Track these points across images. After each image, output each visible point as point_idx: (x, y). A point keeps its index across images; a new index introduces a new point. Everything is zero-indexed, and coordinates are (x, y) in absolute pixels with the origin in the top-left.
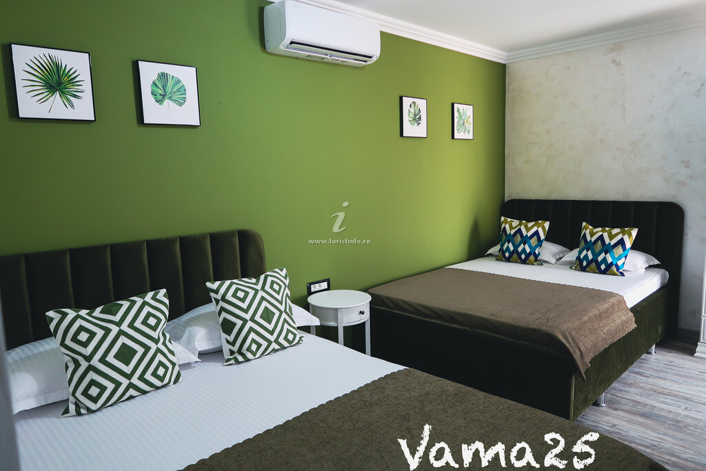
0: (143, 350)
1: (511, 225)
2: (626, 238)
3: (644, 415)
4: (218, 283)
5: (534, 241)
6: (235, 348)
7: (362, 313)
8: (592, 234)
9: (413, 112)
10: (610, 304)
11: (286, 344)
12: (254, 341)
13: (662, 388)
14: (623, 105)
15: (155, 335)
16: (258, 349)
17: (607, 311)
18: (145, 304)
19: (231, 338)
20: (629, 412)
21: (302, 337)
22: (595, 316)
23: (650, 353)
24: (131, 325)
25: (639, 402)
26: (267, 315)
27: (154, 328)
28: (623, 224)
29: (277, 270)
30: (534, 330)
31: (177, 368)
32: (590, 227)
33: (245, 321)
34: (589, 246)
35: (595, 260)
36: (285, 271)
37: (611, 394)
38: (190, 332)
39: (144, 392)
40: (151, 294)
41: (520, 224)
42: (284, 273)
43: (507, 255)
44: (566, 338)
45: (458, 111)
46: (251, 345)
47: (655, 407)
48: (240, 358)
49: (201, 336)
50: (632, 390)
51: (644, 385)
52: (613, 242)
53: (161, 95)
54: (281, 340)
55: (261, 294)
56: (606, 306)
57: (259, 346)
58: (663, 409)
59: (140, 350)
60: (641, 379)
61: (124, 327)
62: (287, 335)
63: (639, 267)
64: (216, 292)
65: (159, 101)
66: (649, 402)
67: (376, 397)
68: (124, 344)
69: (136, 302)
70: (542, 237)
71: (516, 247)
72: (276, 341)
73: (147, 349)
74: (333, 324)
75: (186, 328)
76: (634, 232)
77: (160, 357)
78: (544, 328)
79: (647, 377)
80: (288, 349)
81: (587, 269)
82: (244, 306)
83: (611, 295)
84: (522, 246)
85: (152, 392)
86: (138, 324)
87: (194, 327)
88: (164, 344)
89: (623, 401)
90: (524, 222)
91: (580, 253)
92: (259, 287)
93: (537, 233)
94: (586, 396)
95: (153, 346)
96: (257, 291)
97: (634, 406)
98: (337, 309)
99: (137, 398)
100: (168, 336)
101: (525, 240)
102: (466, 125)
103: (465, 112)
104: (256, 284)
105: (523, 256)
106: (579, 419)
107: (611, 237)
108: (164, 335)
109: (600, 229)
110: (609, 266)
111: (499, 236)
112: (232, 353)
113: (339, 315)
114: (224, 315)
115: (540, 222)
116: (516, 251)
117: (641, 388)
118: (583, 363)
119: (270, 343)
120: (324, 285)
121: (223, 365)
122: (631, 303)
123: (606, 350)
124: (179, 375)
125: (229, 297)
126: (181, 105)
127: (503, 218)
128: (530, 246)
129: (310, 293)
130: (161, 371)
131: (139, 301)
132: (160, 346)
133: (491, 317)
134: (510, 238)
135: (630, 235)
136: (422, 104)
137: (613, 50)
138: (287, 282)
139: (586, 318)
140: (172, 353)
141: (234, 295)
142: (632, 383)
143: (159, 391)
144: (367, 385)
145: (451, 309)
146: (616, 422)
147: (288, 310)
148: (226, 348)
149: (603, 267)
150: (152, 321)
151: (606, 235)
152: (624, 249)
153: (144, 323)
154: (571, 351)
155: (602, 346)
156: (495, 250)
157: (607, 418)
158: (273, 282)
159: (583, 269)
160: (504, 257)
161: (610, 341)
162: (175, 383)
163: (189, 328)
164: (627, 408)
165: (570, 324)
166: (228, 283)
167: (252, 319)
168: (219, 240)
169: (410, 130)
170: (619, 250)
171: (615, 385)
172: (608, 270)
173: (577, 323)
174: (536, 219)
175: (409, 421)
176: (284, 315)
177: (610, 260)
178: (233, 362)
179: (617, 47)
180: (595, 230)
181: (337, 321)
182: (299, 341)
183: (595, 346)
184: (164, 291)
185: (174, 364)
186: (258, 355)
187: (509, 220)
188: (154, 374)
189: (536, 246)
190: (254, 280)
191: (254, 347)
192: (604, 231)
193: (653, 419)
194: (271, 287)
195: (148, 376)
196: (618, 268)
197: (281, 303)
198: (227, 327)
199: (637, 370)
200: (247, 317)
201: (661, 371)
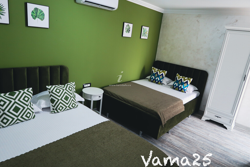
0: (23, 108)
1: (155, 70)
2: (189, 81)
3: (180, 137)
4: (50, 86)
5: (161, 77)
6: (55, 108)
7: (100, 97)
8: (179, 78)
9: (127, 28)
10: (178, 103)
11: (72, 107)
12: (61, 106)
13: (188, 129)
14: (197, 36)
15: (27, 103)
16: (62, 109)
17: (176, 105)
18: (24, 93)
19: (54, 105)
20: (177, 136)
21: (78, 105)
22: (172, 107)
23: (189, 117)
24: (19, 100)
25: (180, 133)
26: (66, 98)
27: (27, 101)
28: (189, 76)
29: (71, 83)
30: (152, 110)
31: (34, 114)
32: (179, 75)
33: (59, 100)
34: (177, 82)
35: (178, 86)
36: (74, 83)
37: (173, 130)
38: (40, 101)
39: (22, 121)
40: (26, 89)
41: (158, 71)
42: (74, 84)
43: (152, 80)
44: (161, 114)
45: (144, 29)
46: (60, 107)
47: (184, 135)
48: (56, 112)
49: (43, 103)
50: (180, 129)
51: (183, 127)
52: (184, 82)
53: (35, 16)
54: (70, 106)
55: (65, 91)
56: (176, 104)
57: (63, 108)
58: (186, 136)
59: (22, 108)
60: (183, 126)
61: (17, 100)
62: (72, 105)
63: (191, 91)
64: (50, 89)
65: (34, 18)
66: (183, 133)
67: (97, 130)
68: (16, 106)
69: (21, 92)
70: (164, 76)
71: (155, 78)
72: (69, 107)
73: (24, 108)
74: (90, 99)
75: (38, 100)
76: (191, 80)
77: (28, 111)
78: (155, 110)
79: (185, 125)
80: (72, 109)
81: (175, 89)
82: (59, 95)
83: (179, 100)
84: (157, 78)
85: (25, 122)
86: (21, 100)
87: (41, 100)
88: (30, 106)
89: (176, 132)
90: (159, 70)
91: (174, 83)
92: (64, 89)
93: (162, 74)
94: (164, 131)
95: (26, 107)
96: (64, 90)
97: (178, 134)
98: (91, 95)
99: (20, 123)
100: (32, 103)
101: (158, 76)
102: (146, 34)
103: (146, 29)
104: (64, 87)
105: (157, 81)
106: (161, 137)
107: (184, 80)
108: (30, 103)
109: (182, 77)
110: (182, 89)
111: (150, 73)
112: (53, 109)
113: (92, 97)
114: (51, 97)
115: (164, 71)
116: (155, 79)
117: (182, 128)
118: (164, 122)
119: (66, 107)
120: (89, 85)
121: (50, 113)
122: (184, 103)
123: (173, 118)
124: (35, 116)
125: (54, 91)
126: (42, 20)
127: (153, 67)
128: (160, 78)
129: (84, 87)
130: (28, 115)
131: (22, 92)
132: (29, 107)
133: (140, 104)
134: (154, 75)
135: (190, 80)
136: (131, 26)
137: (198, 16)
138: (74, 87)
139: (168, 108)
140: (33, 109)
141: (56, 91)
142: (180, 127)
143: (27, 121)
144: (95, 126)
145: (129, 99)
146: (171, 138)
147: (74, 97)
148: (52, 108)
149: (180, 89)
150: (26, 99)
151: (183, 79)
152: (187, 84)
153: (24, 99)
154: (161, 118)
155: (171, 117)
156: (149, 77)
157: (169, 137)
158: (70, 87)
159: (174, 89)
160: (151, 81)
161: (174, 115)
162: (33, 118)
163: (39, 100)
164: (176, 134)
165: (163, 110)
166: (54, 86)
167: (61, 99)
168: (53, 69)
169: (126, 34)
170: (186, 85)
171: (175, 127)
172: (181, 90)
173: (165, 109)
174: (163, 70)
175: (105, 139)
176: (72, 98)
177: (182, 87)
178: (53, 112)
179: (199, 16)
180: (180, 77)
181: (91, 98)
182: (76, 107)
183: (169, 117)
184: (31, 88)
185: (33, 113)
186: (62, 111)
187: (155, 68)
188: (26, 116)
189: (162, 79)
190: (63, 86)
191: (61, 108)
192: (183, 77)
193: (183, 139)
194: (69, 89)
195: (24, 116)
196: (184, 90)
197: (71, 94)
198: (52, 101)
199: (183, 122)
200: (60, 98)
201: (190, 123)
